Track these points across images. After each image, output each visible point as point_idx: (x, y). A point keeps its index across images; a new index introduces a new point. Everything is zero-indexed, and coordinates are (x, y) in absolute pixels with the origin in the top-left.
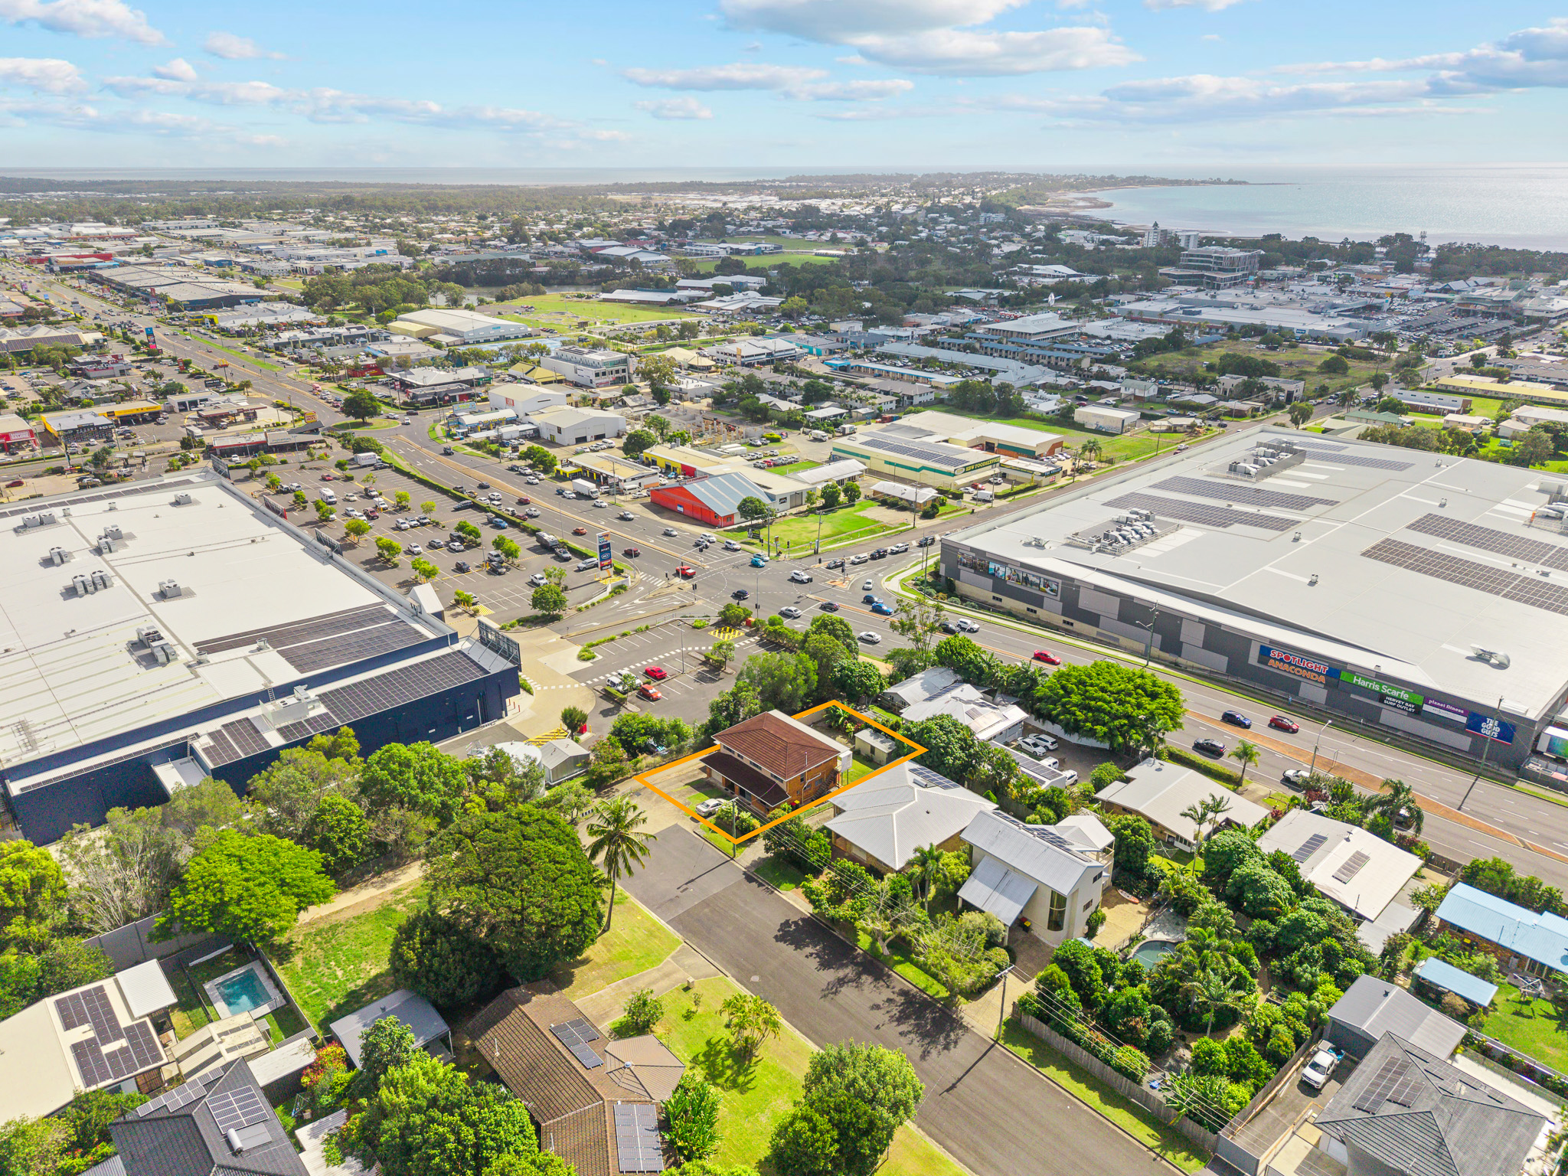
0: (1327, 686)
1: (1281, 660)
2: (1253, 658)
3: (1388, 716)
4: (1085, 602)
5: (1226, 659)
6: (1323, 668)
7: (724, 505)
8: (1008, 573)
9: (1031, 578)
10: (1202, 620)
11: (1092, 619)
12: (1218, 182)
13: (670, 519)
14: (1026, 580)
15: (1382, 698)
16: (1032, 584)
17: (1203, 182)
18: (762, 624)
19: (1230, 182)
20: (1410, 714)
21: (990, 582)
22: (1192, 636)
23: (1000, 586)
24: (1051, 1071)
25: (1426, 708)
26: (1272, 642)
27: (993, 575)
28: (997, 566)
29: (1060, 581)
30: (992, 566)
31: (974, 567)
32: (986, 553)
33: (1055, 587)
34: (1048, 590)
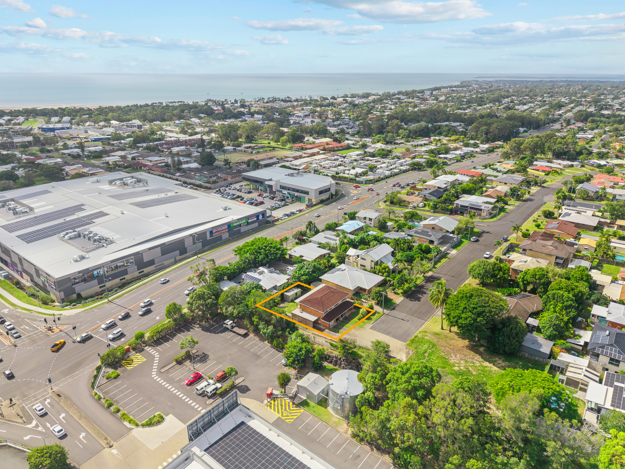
0: (228, 231)
1: (216, 232)
2: (209, 238)
3: (243, 230)
4: (146, 259)
5: (201, 243)
6: (226, 227)
8: (106, 269)
9: (119, 264)
10: (190, 235)
11: (152, 262)
14: (117, 267)
15: (240, 225)
16: (120, 267)
20: (246, 225)
21: (96, 281)
22: (188, 243)
25: (249, 221)
26: (213, 228)
27: (98, 276)
28: (98, 271)
29: (133, 257)
30: (95, 273)
31: (85, 280)
32: (88, 269)
33: (131, 261)
34: (129, 264)
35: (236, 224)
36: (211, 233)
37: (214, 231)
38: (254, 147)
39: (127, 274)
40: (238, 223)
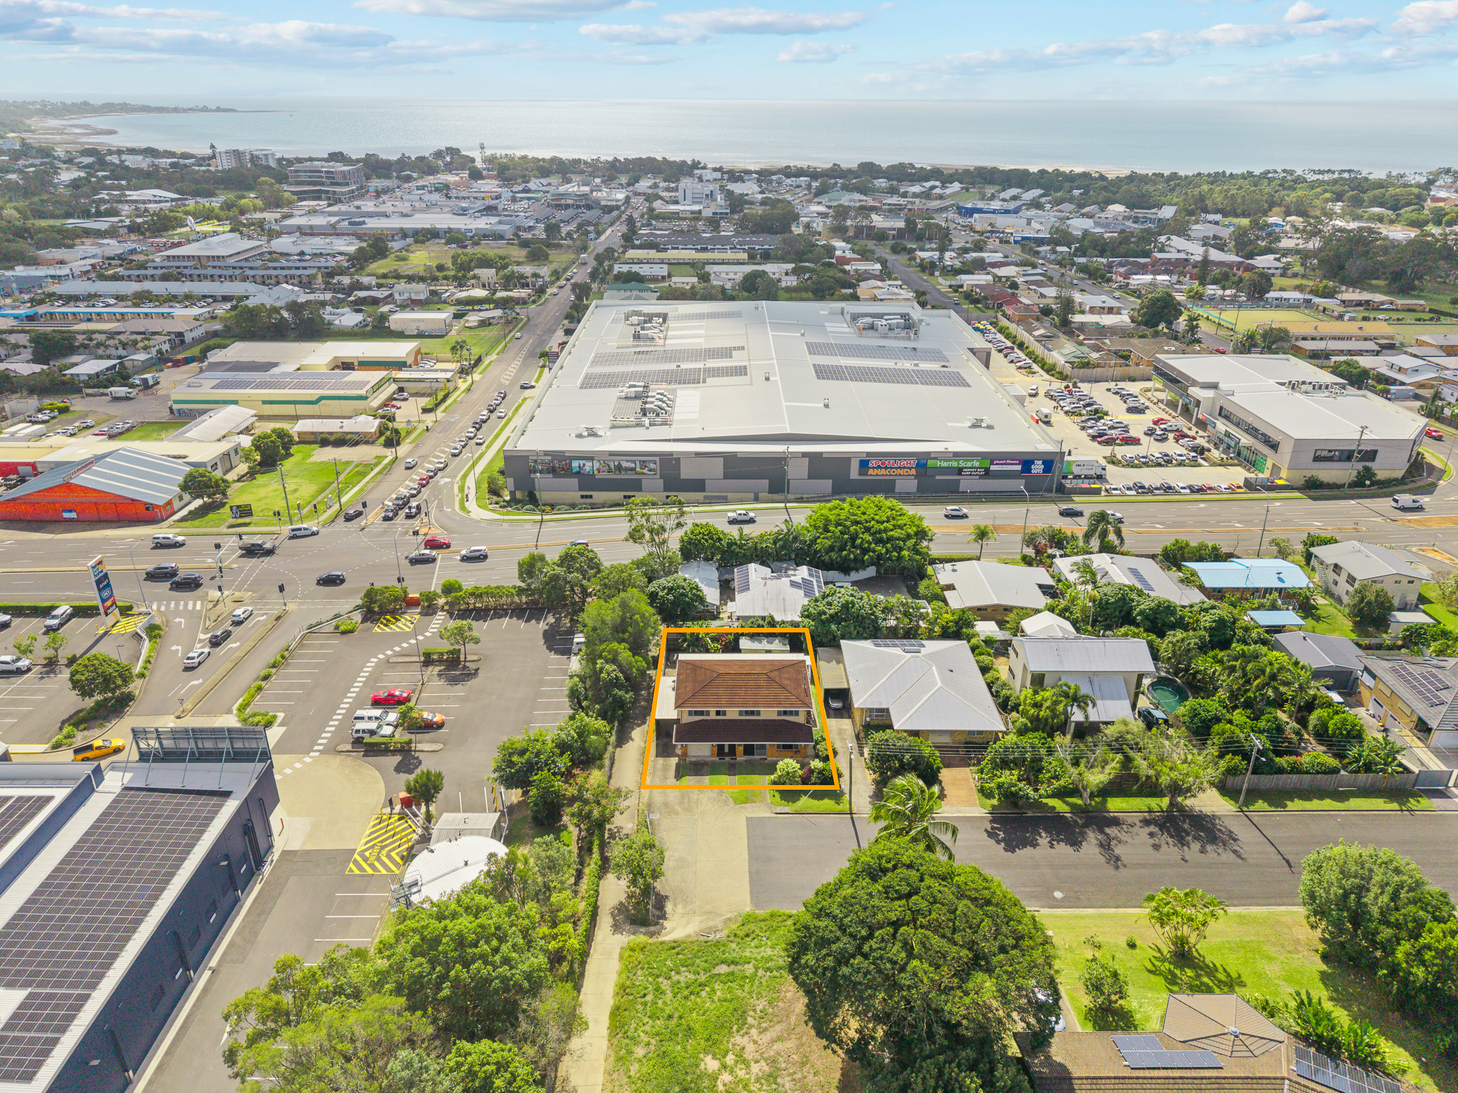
0: (916, 477)
1: (879, 467)
2: (854, 474)
3: (966, 484)
4: (686, 472)
5: (830, 481)
6: (913, 462)
7: (158, 492)
8: (596, 465)
9: (624, 464)
10: (804, 455)
11: (697, 485)
12: (205, 109)
13: (70, 531)
14: (619, 468)
15: (960, 471)
16: (627, 469)
17: (191, 109)
18: (436, 596)
19: (219, 110)
20: (981, 477)
21: (574, 482)
22: (796, 471)
23: (588, 483)
24: (1291, 805)
25: (993, 468)
26: (869, 454)
27: (578, 473)
28: (582, 462)
29: (657, 459)
30: (575, 464)
31: (553, 471)
32: (564, 452)
33: (652, 466)
34: (645, 471)
35: (945, 464)
36: (864, 464)
37: (873, 463)
38: (1382, 303)
39: (639, 489)
40: (955, 464)
